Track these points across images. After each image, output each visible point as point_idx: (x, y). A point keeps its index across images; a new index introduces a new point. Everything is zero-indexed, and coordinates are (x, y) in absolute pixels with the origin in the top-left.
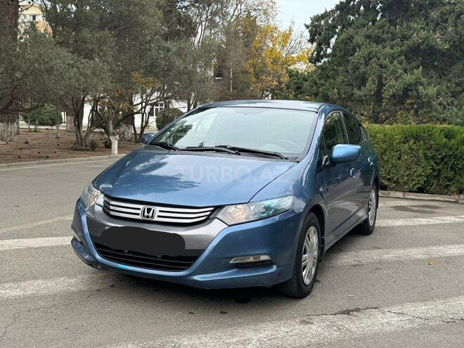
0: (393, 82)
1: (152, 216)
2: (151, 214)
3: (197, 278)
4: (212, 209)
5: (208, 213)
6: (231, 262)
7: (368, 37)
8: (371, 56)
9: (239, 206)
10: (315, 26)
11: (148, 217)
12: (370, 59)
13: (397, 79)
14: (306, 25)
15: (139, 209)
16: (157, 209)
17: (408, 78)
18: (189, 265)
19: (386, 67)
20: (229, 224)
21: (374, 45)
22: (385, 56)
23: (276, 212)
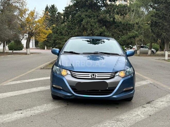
0: (96, 31)
3: (114, 96)
5: (114, 74)
6: (124, 90)
7: (86, 15)
8: (88, 22)
10: (66, 11)
12: (88, 23)
13: (97, 30)
14: (63, 10)
15: (89, 75)
16: (97, 74)
17: (101, 30)
18: (111, 93)
19: (93, 26)
20: (122, 77)
21: (88, 18)
22: (93, 22)
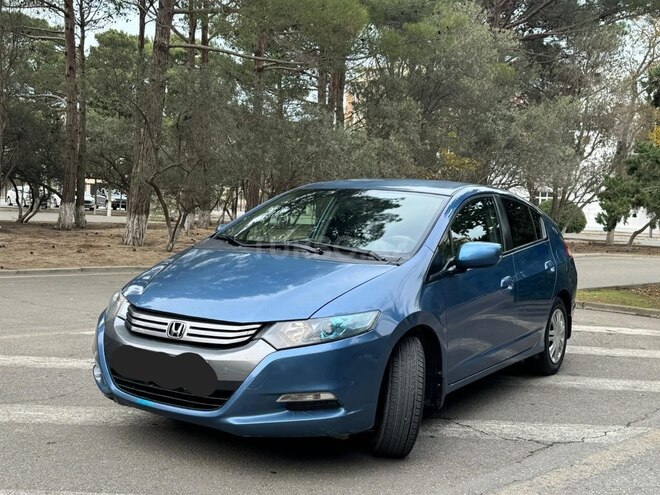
1: (181, 334)
2: (179, 331)
3: (233, 420)
4: (258, 326)
5: (253, 332)
6: (279, 400)
9: (297, 323)
11: (175, 335)
15: (166, 324)
16: (188, 324)
18: (222, 403)
20: (278, 348)
23: (350, 333)
